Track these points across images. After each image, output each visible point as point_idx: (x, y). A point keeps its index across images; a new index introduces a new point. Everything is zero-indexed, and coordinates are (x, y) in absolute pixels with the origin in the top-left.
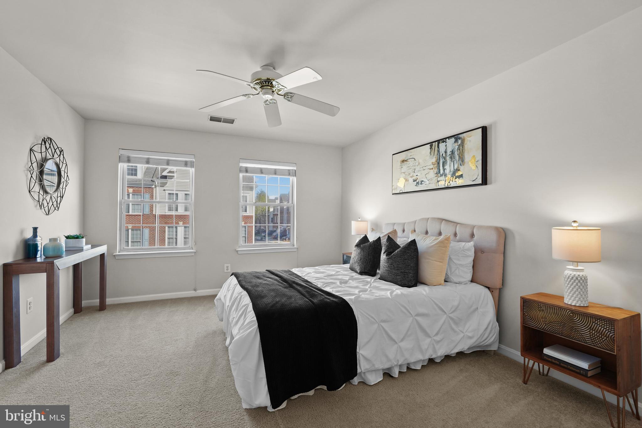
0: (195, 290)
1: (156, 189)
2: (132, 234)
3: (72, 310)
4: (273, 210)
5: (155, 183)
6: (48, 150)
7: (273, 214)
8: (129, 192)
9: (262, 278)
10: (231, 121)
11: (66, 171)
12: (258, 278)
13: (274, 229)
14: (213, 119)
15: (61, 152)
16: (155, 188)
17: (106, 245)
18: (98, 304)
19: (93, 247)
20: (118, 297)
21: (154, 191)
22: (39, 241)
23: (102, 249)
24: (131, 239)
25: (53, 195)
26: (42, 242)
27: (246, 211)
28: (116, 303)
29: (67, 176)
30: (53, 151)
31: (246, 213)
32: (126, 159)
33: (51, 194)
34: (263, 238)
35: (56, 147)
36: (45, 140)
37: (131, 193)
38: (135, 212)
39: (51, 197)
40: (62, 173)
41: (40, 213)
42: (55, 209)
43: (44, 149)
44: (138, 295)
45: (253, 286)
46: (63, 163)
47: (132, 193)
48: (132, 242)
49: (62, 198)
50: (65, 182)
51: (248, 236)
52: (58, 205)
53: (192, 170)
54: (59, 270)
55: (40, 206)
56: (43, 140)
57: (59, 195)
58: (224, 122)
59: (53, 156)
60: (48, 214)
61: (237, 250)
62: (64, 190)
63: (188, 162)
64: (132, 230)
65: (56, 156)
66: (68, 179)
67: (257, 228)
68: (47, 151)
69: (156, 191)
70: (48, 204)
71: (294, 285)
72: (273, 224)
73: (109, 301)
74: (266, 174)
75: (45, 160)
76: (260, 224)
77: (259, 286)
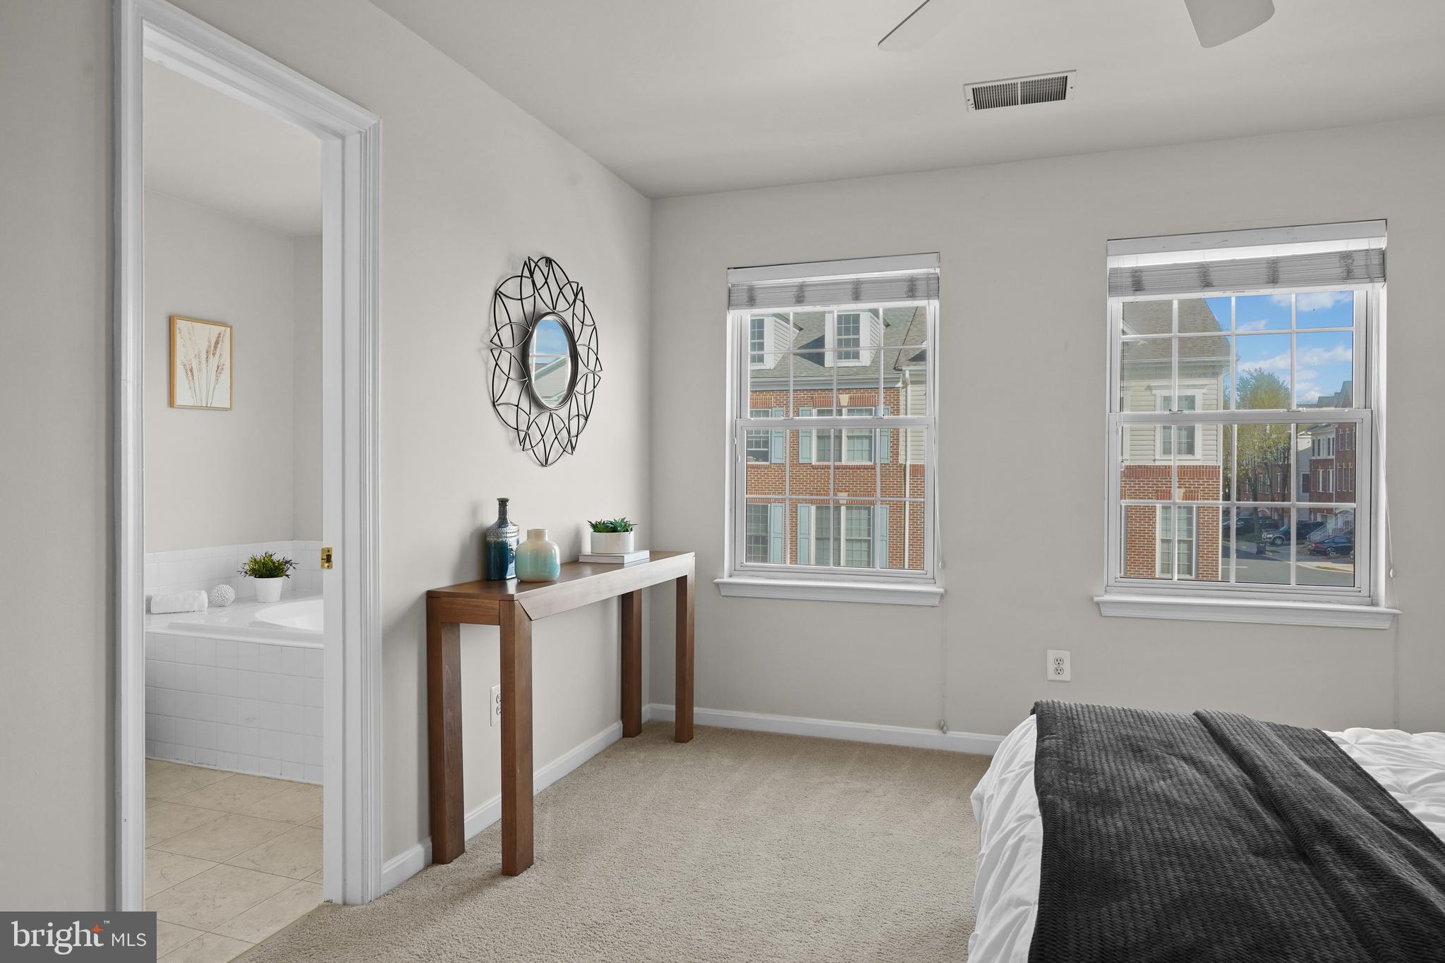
0: (942, 727)
1: (906, 392)
2: (849, 520)
3: (616, 727)
4: (1310, 445)
5: (904, 375)
6: (539, 291)
7: (1311, 460)
8: (842, 405)
9: (1157, 757)
10: (1055, 90)
11: (593, 345)
12: (1138, 751)
13: (1316, 518)
14: (984, 98)
15: (576, 295)
16: (903, 388)
17: (694, 553)
18: (672, 718)
19: (655, 555)
20: (725, 708)
21: (902, 398)
22: (513, 535)
23: (682, 565)
24: (847, 535)
25: (555, 412)
26: (514, 537)
27: (1190, 450)
28: (722, 724)
29: (597, 359)
30: (555, 291)
31: (1190, 457)
32: (745, 297)
33: (550, 409)
34: (1268, 548)
35: (563, 281)
36: (533, 265)
37: (845, 407)
38: (854, 460)
39: (551, 415)
40: (582, 350)
41: (525, 461)
42: (564, 451)
43: (527, 290)
44: (773, 712)
45: (1084, 801)
46: (583, 323)
47: (848, 406)
48: (847, 540)
49: (586, 419)
50: (590, 376)
51: (1198, 540)
52: (574, 440)
53: (932, 307)
54: (531, 620)
55: (522, 442)
56: (525, 263)
57: (574, 412)
58: (1026, 100)
59: (555, 308)
60: (545, 463)
61: (1096, 599)
62: (589, 397)
63: (918, 282)
64: (848, 508)
65: (562, 305)
66: (598, 368)
67: (1244, 515)
68: (537, 294)
69: (906, 396)
70: (543, 436)
71: (1323, 850)
72: (1311, 501)
73: (702, 714)
74: (1226, 285)
75: (533, 319)
76: (1255, 500)
77: (1118, 804)
